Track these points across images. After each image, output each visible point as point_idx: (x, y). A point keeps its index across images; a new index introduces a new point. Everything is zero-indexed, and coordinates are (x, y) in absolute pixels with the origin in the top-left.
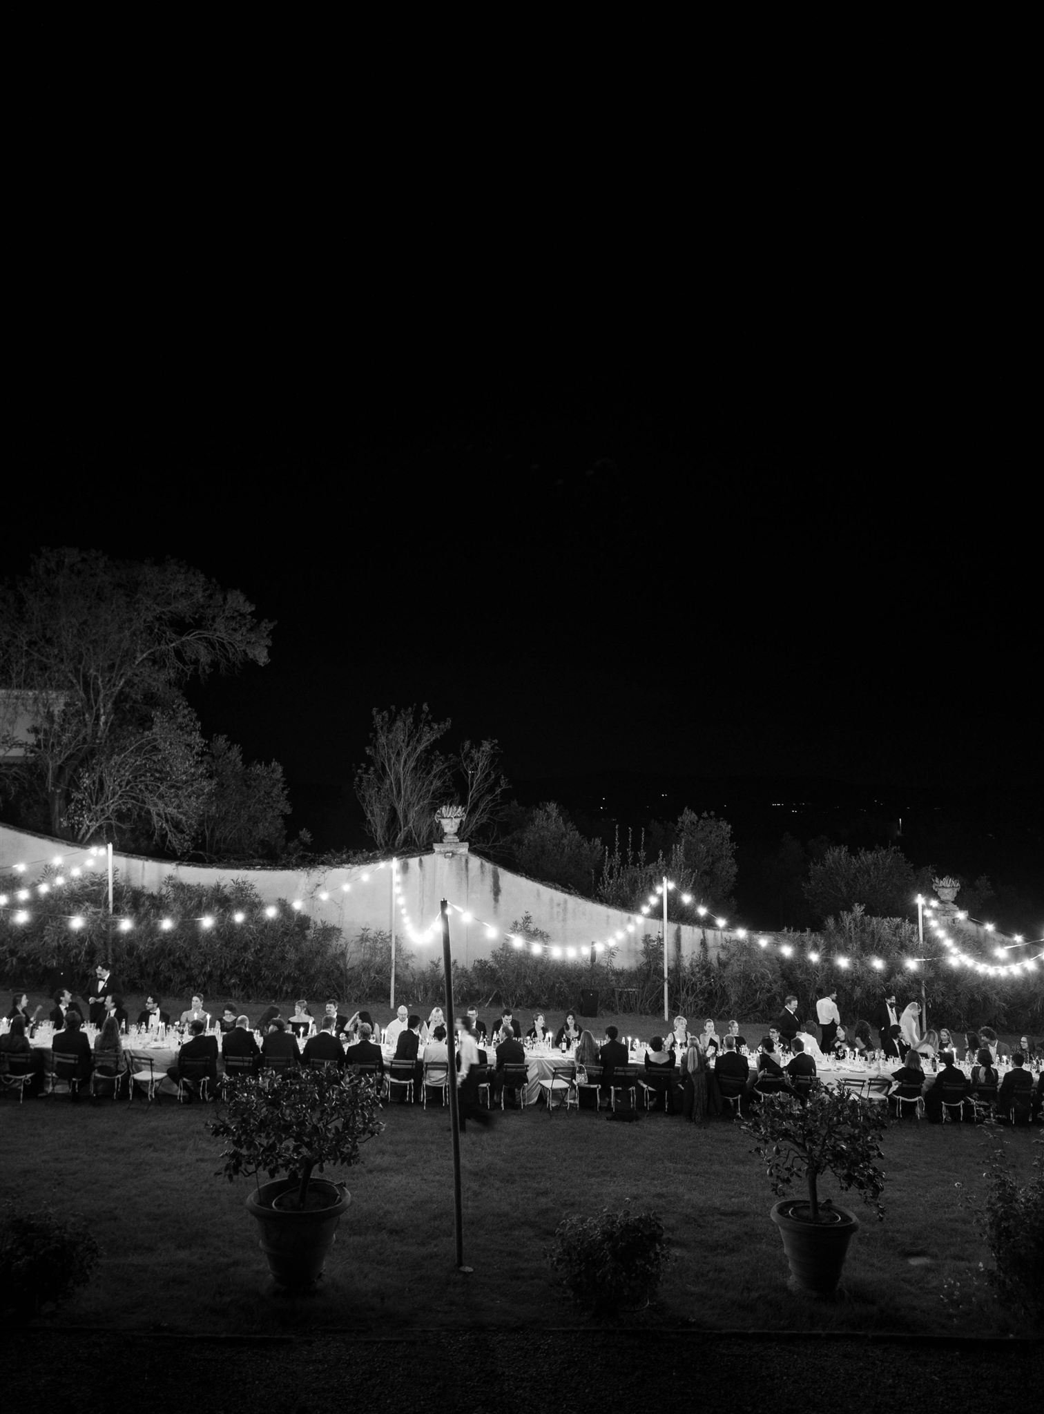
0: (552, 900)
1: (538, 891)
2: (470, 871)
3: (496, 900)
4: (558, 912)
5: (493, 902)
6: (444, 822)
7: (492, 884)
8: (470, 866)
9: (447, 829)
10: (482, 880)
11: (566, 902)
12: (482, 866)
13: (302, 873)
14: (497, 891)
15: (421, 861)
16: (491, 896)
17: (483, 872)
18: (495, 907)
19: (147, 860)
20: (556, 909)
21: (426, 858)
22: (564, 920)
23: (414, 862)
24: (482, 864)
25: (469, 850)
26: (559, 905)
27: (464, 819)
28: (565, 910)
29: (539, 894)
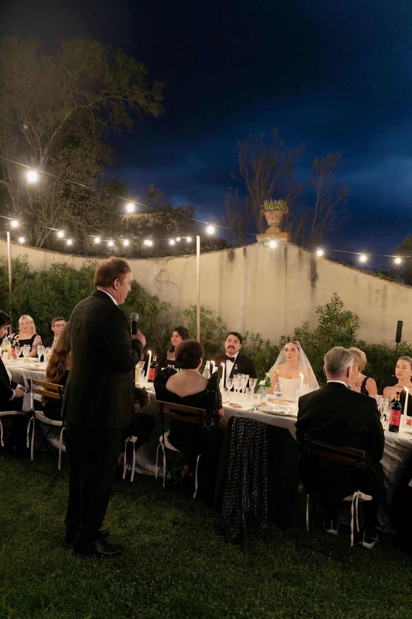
0: (370, 287)
1: (356, 277)
2: (289, 259)
3: (313, 286)
4: (377, 299)
5: (310, 288)
6: (267, 214)
7: (309, 270)
8: (289, 254)
9: (270, 222)
10: (300, 268)
11: (385, 288)
12: (300, 254)
13: (153, 262)
14: (314, 277)
15: (245, 250)
16: (308, 282)
17: (301, 260)
18: (312, 292)
19: (55, 253)
20: (374, 296)
21: (250, 248)
22: (384, 306)
23: (239, 251)
24: (300, 252)
25: (288, 241)
26: (378, 291)
27: (286, 212)
28: (384, 296)
29: (356, 281)
